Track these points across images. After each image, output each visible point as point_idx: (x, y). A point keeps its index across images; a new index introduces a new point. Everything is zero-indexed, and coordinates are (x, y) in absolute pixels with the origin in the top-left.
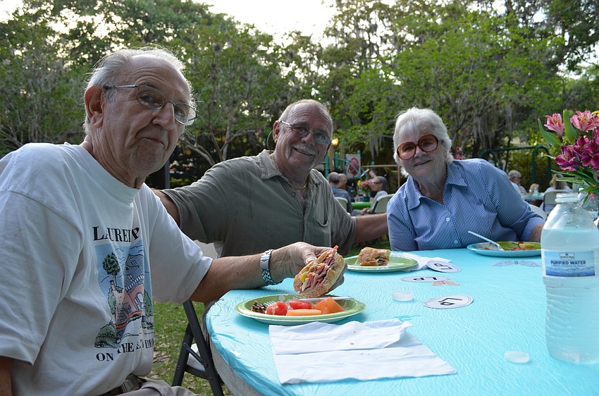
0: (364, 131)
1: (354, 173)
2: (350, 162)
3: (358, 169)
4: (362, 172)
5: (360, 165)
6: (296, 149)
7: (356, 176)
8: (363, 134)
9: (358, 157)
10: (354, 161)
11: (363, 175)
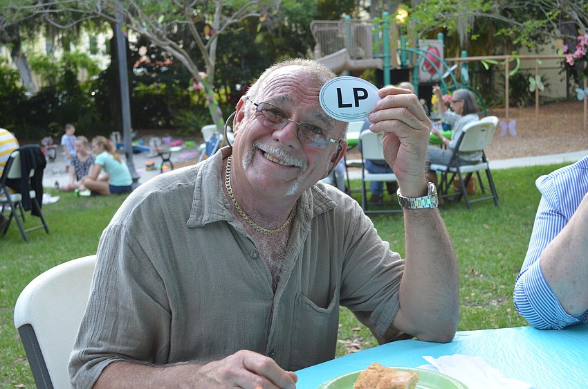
0: (445, 7)
1: (433, 71)
2: (426, 53)
3: (438, 64)
4: (445, 70)
5: (442, 58)
6: (263, 153)
7: (436, 77)
8: (444, 11)
9: (439, 44)
10: (432, 52)
11: (446, 75)
